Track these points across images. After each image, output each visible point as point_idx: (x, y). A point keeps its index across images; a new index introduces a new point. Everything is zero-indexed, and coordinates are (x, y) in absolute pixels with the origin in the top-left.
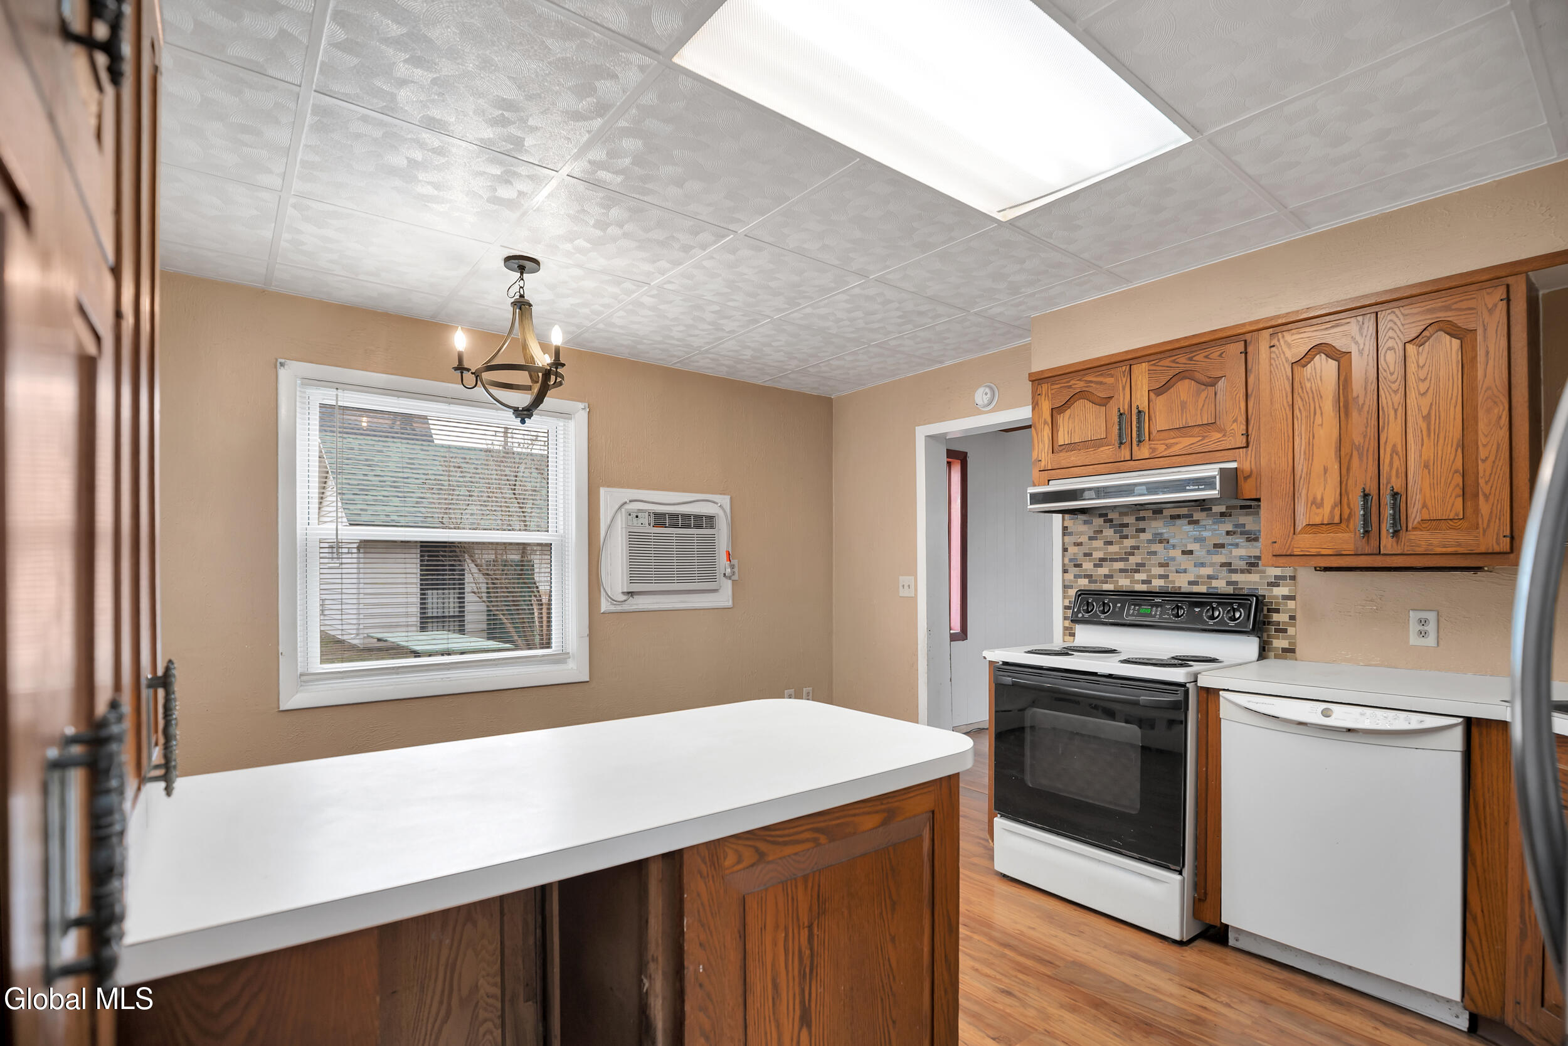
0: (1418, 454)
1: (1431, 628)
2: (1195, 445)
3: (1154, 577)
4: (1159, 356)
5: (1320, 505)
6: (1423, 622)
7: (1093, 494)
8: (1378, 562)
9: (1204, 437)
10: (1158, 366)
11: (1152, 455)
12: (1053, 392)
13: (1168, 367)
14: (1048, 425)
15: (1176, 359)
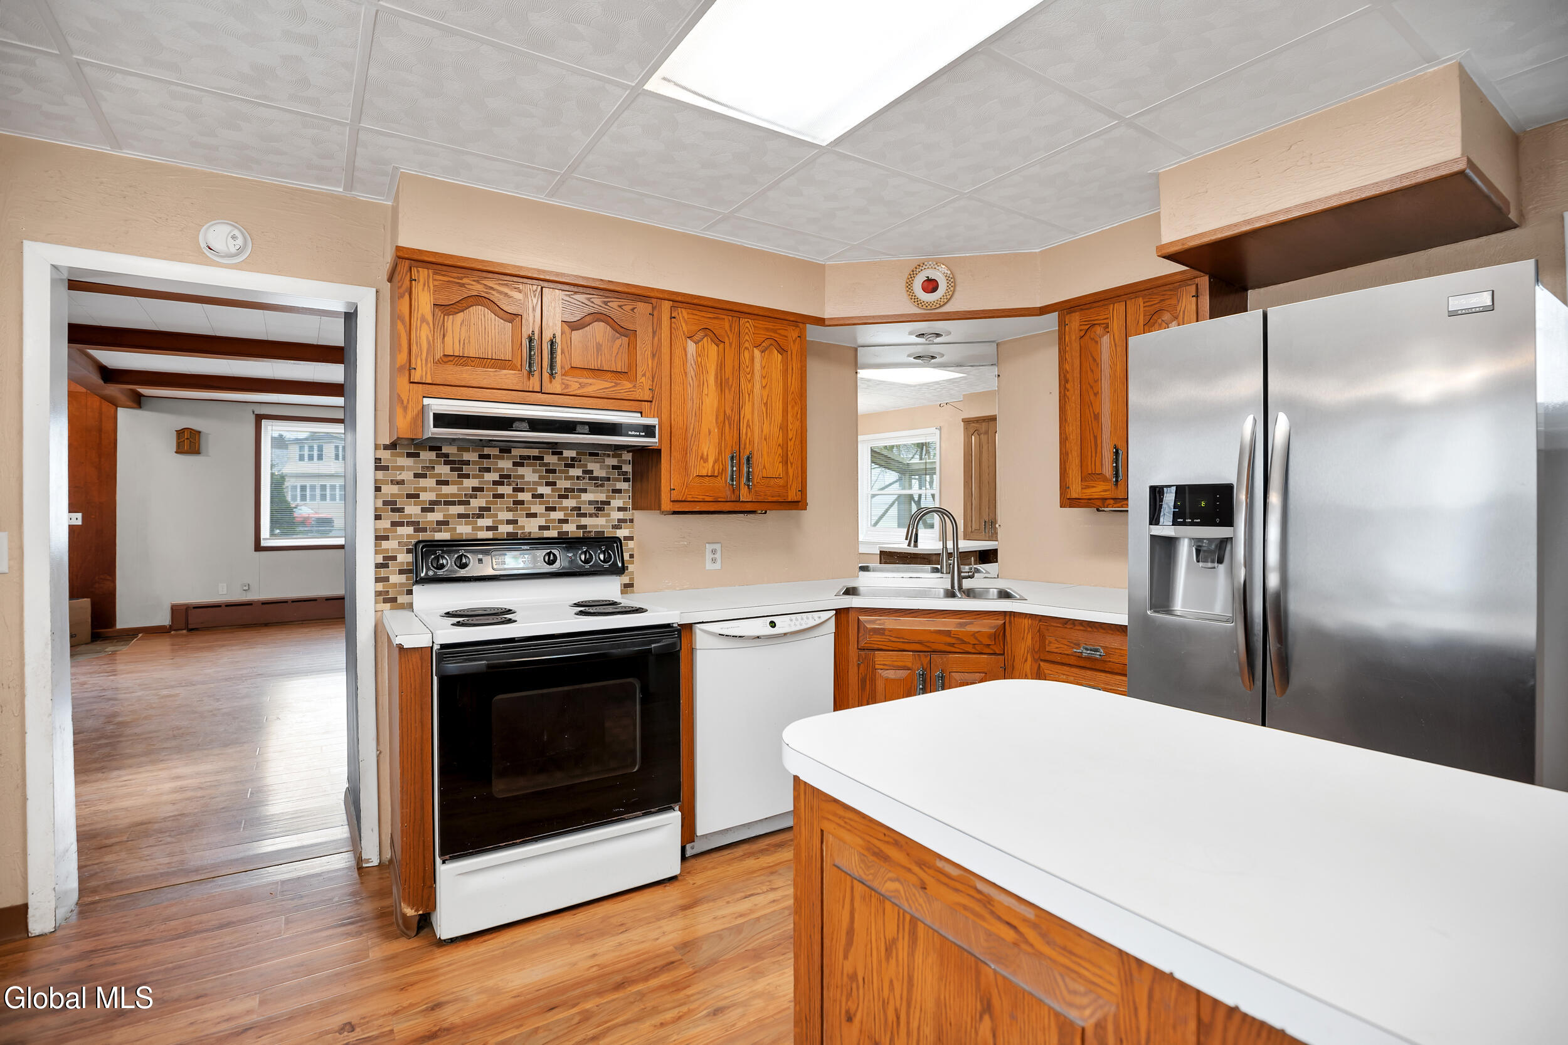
0: (760, 430)
1: (718, 556)
2: (608, 390)
3: (501, 522)
4: (575, 289)
5: (706, 461)
6: (714, 552)
7: (525, 425)
8: (738, 507)
9: (617, 384)
10: (572, 298)
11: (565, 391)
12: (436, 283)
13: (583, 303)
14: (428, 324)
15: (591, 298)
